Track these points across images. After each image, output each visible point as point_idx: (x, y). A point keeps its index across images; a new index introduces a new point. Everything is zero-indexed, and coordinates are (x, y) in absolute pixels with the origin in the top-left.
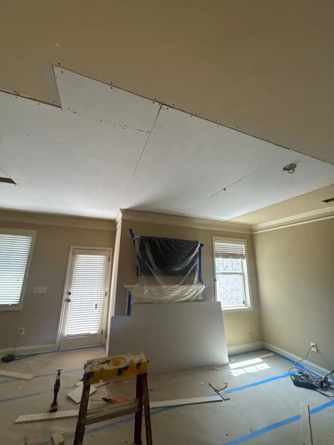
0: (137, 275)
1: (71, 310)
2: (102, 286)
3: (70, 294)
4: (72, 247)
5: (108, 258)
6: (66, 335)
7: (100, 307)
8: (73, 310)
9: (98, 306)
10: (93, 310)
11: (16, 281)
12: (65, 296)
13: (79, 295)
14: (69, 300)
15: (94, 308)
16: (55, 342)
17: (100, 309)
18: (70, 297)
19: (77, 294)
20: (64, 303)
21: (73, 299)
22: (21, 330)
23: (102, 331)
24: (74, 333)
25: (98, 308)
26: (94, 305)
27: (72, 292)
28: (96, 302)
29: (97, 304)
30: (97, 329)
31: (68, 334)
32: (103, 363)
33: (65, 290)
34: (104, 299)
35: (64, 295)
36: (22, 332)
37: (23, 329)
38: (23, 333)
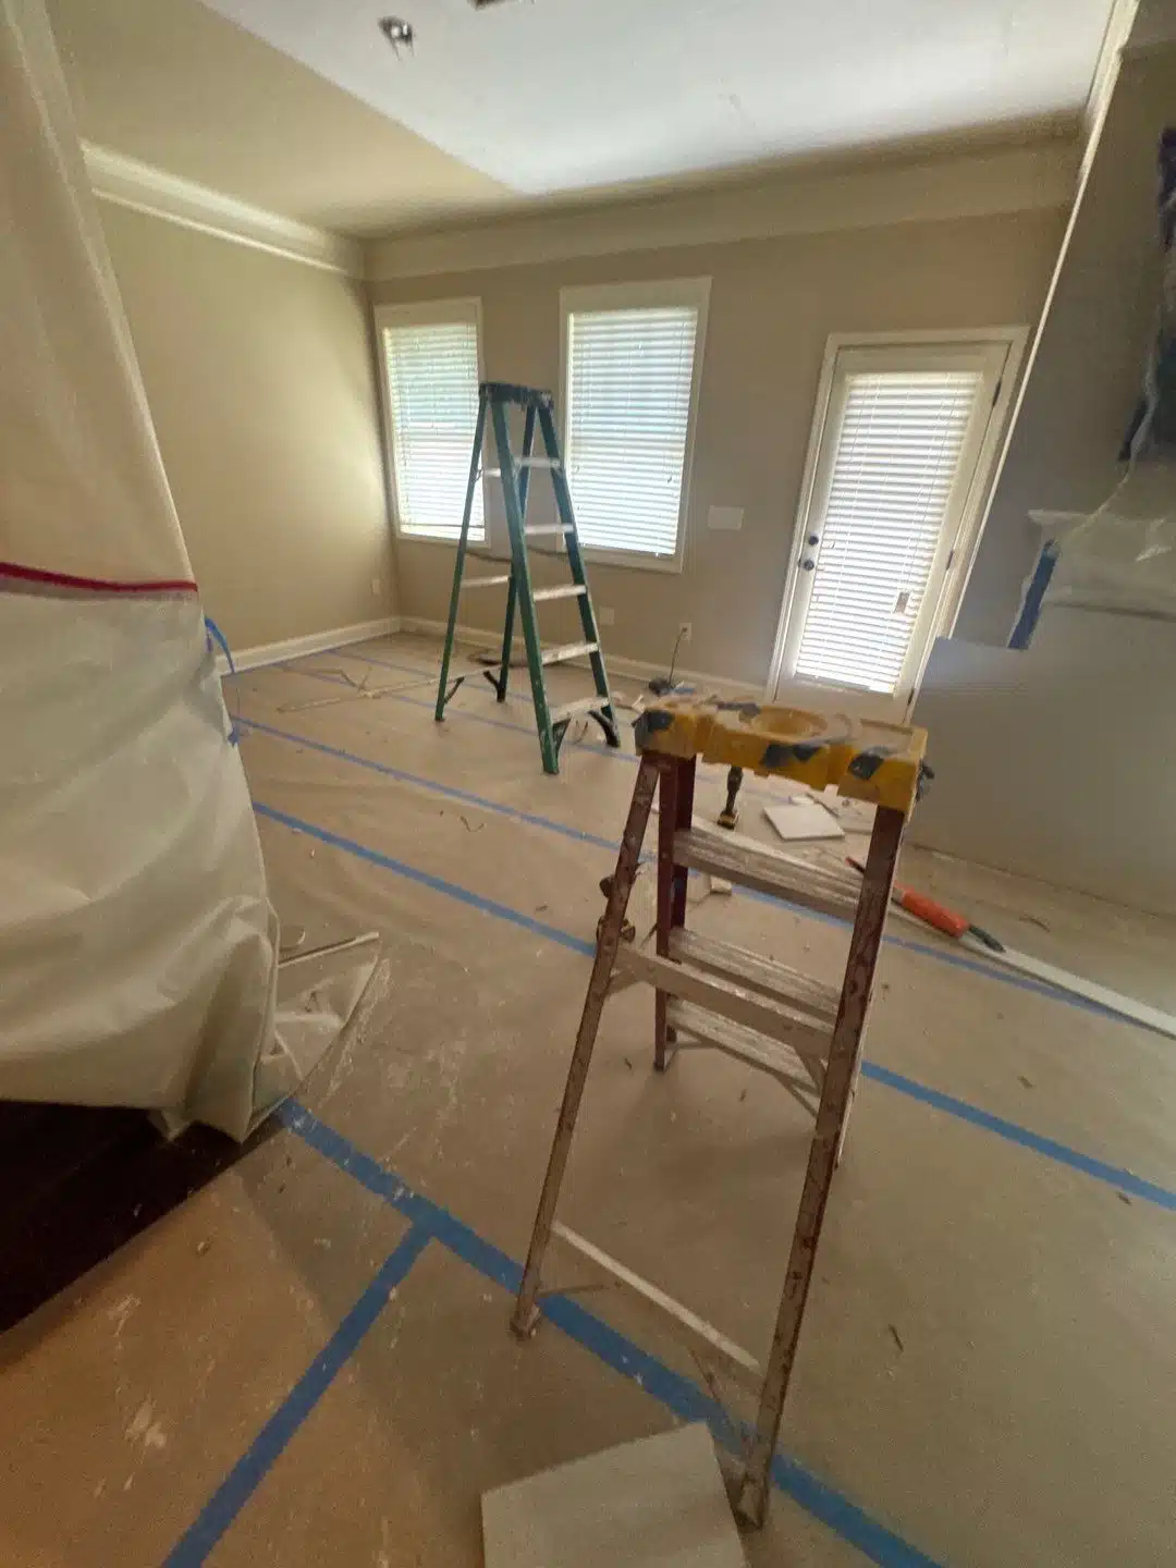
0: (1125, 455)
1: (814, 598)
2: (939, 523)
3: (813, 541)
4: (833, 341)
5: (994, 389)
6: (794, 673)
7: (917, 608)
8: (821, 599)
9: (909, 603)
10: (888, 612)
11: (665, 484)
12: (798, 548)
13: (843, 549)
14: (808, 565)
15: (893, 608)
16: (764, 683)
17: (915, 616)
18: (815, 554)
19: (838, 545)
20: (794, 571)
21: (822, 561)
22: (685, 630)
23: (913, 692)
24: (818, 674)
25: (907, 610)
26: (892, 596)
27: (820, 537)
28: (904, 586)
29: (907, 595)
30: (894, 680)
31: (801, 670)
32: (721, 706)
33: (798, 525)
34: (938, 580)
35: (795, 545)
36: (685, 633)
37: (689, 626)
38: (689, 635)
